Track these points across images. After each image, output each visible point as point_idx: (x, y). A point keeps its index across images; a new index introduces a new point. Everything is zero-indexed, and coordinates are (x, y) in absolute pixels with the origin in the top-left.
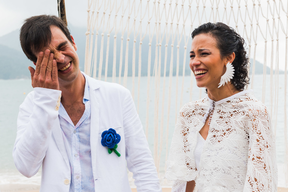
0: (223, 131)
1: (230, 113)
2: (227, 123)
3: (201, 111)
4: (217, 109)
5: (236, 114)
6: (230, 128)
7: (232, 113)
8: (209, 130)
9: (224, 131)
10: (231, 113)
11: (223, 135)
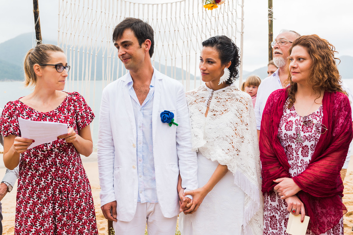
0: (221, 111)
2: (223, 105)
3: (201, 99)
4: (215, 96)
5: (230, 100)
6: (227, 110)
8: (209, 110)
10: (226, 99)
11: (222, 114)
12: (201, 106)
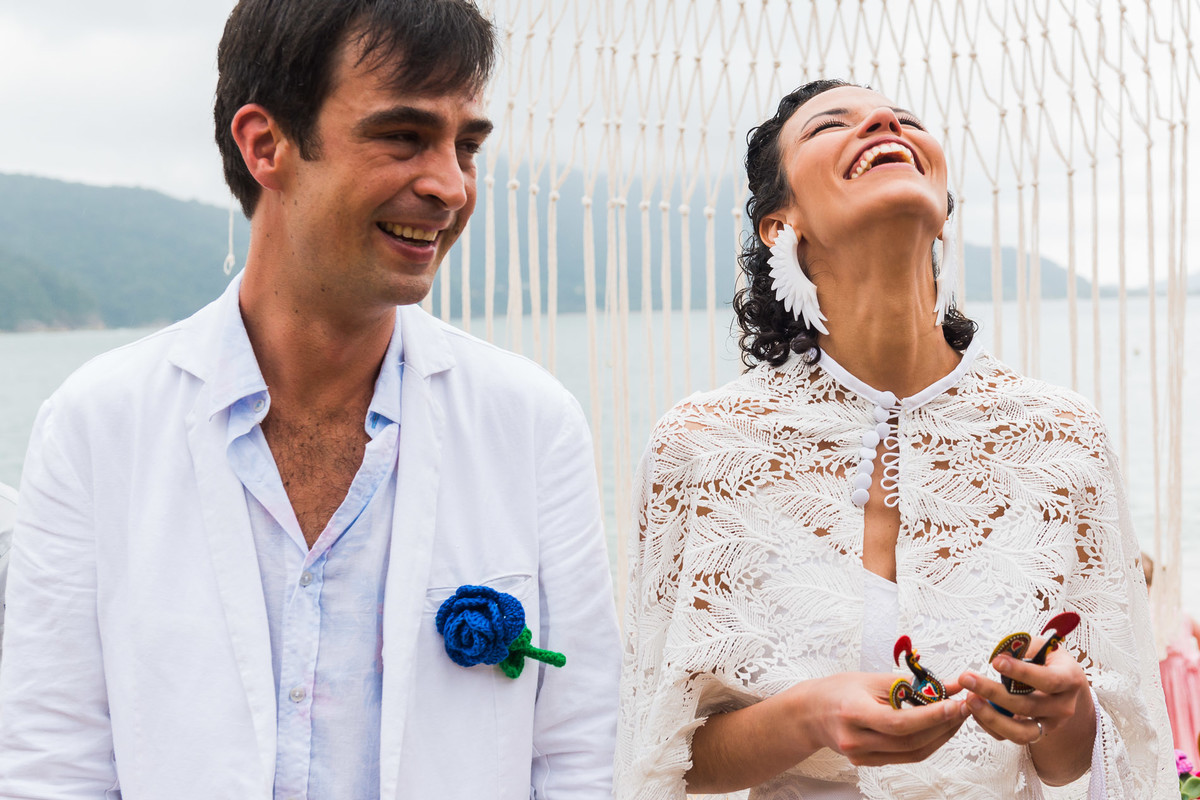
0: (976, 523)
1: (979, 438)
2: (977, 484)
3: (817, 455)
4: (910, 433)
5: (1007, 438)
6: (1004, 505)
7: (988, 440)
8: (902, 531)
9: (981, 523)
10: (984, 440)
11: (982, 539)
12: (827, 499)
